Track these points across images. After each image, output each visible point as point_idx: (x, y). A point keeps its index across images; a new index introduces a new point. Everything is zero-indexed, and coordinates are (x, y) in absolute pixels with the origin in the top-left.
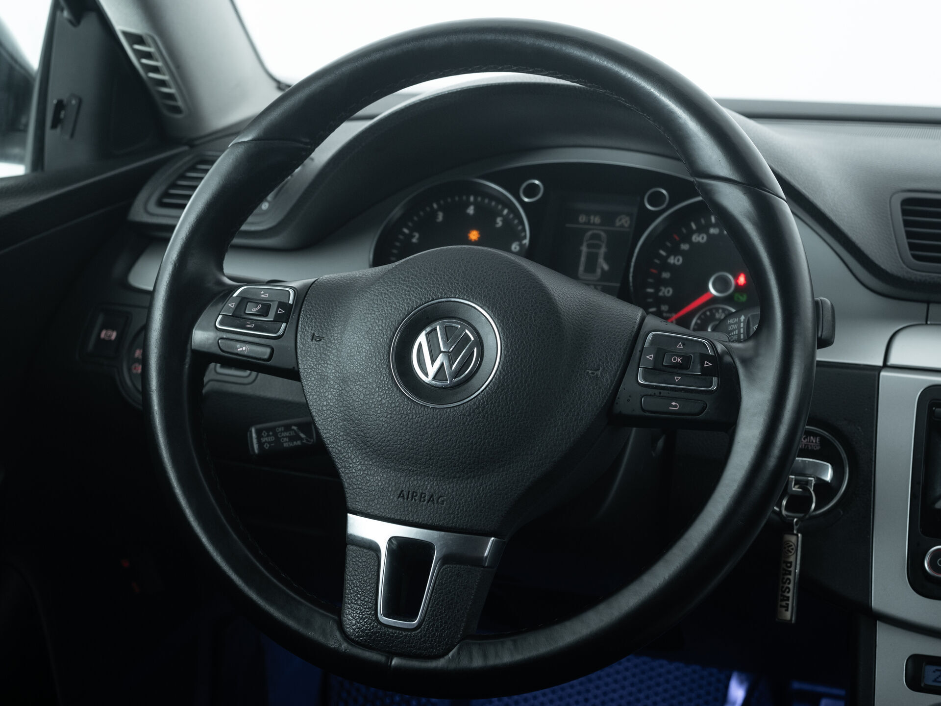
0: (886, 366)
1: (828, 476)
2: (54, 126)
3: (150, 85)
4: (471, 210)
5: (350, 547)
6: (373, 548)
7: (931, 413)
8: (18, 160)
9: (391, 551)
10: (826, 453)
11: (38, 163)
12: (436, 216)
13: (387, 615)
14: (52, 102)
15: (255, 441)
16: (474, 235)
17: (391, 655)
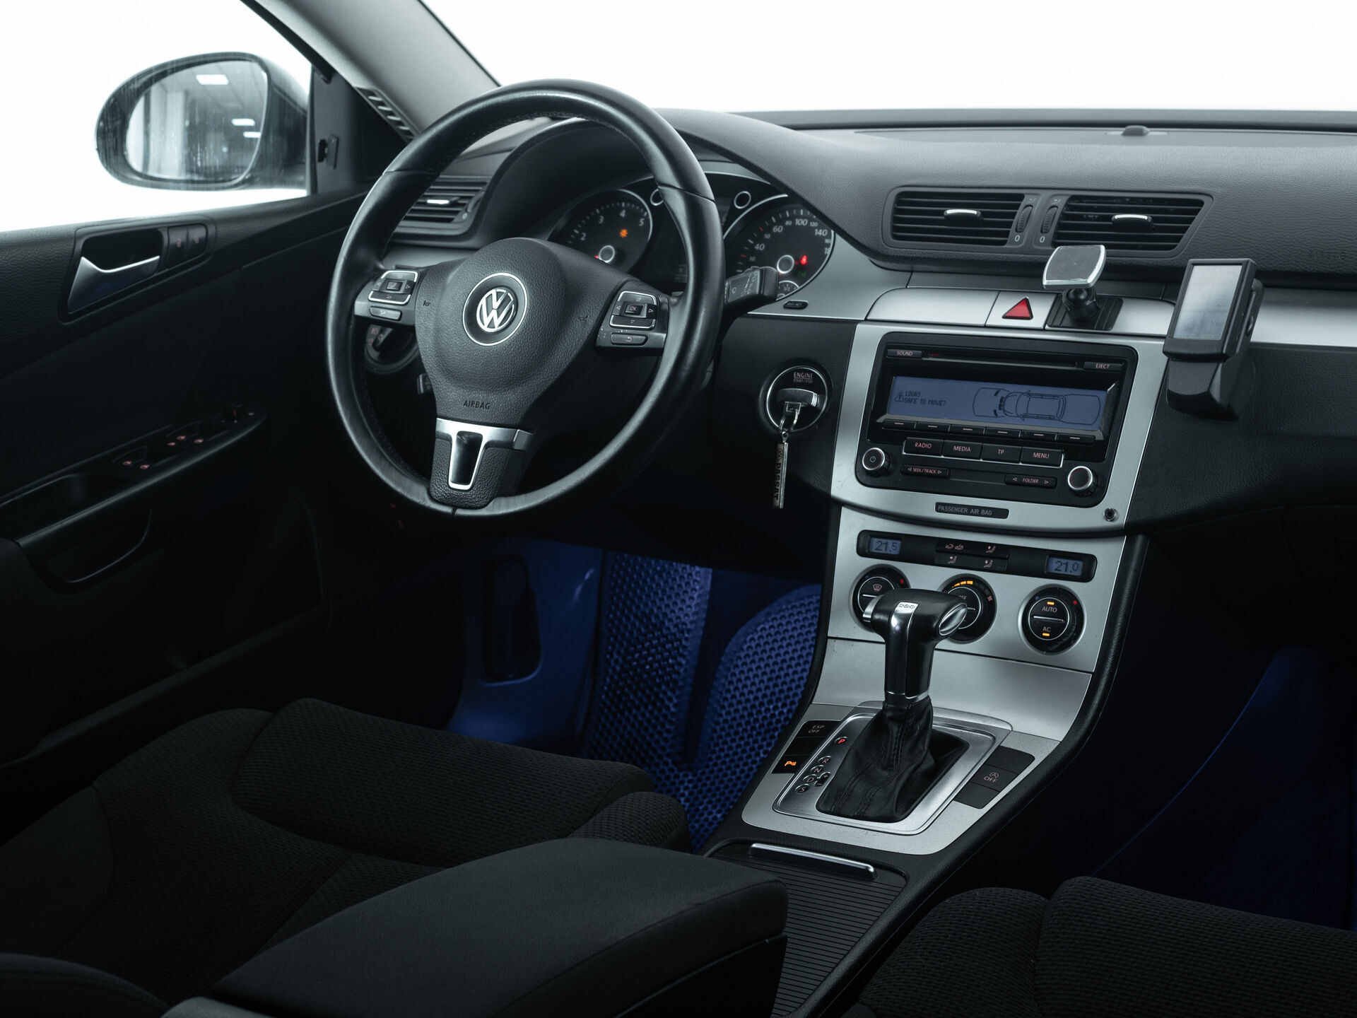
0: (866, 320)
1: (814, 401)
2: (321, 160)
3: (392, 125)
4: (623, 214)
5: (437, 440)
6: (449, 439)
7: (886, 352)
8: (301, 185)
9: (459, 441)
10: (816, 386)
11: (314, 188)
12: (598, 219)
13: (455, 482)
14: (318, 141)
15: (421, 384)
16: (624, 233)
17: (455, 507)
